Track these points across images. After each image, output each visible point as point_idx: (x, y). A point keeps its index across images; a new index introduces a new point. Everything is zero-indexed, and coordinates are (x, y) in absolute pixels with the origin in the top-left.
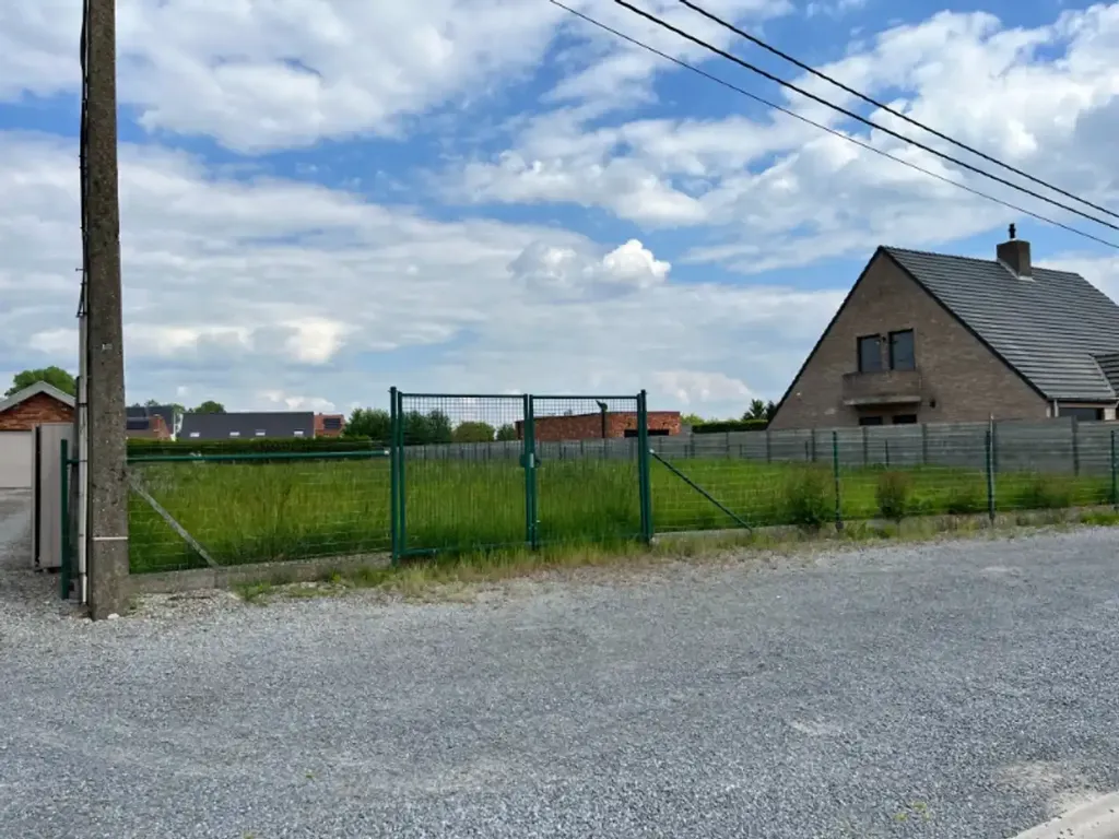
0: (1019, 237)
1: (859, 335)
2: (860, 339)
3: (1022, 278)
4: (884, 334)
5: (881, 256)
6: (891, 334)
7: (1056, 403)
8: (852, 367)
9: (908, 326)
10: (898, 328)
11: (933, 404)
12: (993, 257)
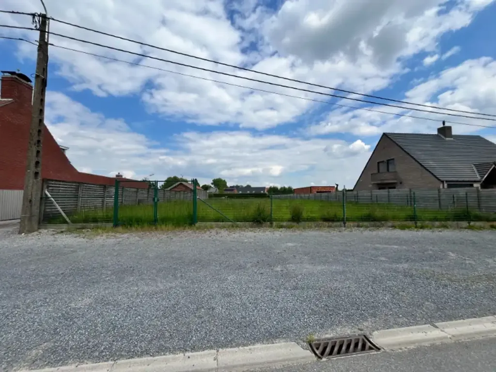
0: (447, 124)
1: (378, 161)
2: (378, 163)
3: (447, 139)
4: (385, 160)
5: (384, 136)
6: (388, 161)
7: (445, 182)
8: (376, 171)
9: (392, 158)
10: (389, 159)
11: (401, 183)
12: (436, 133)
